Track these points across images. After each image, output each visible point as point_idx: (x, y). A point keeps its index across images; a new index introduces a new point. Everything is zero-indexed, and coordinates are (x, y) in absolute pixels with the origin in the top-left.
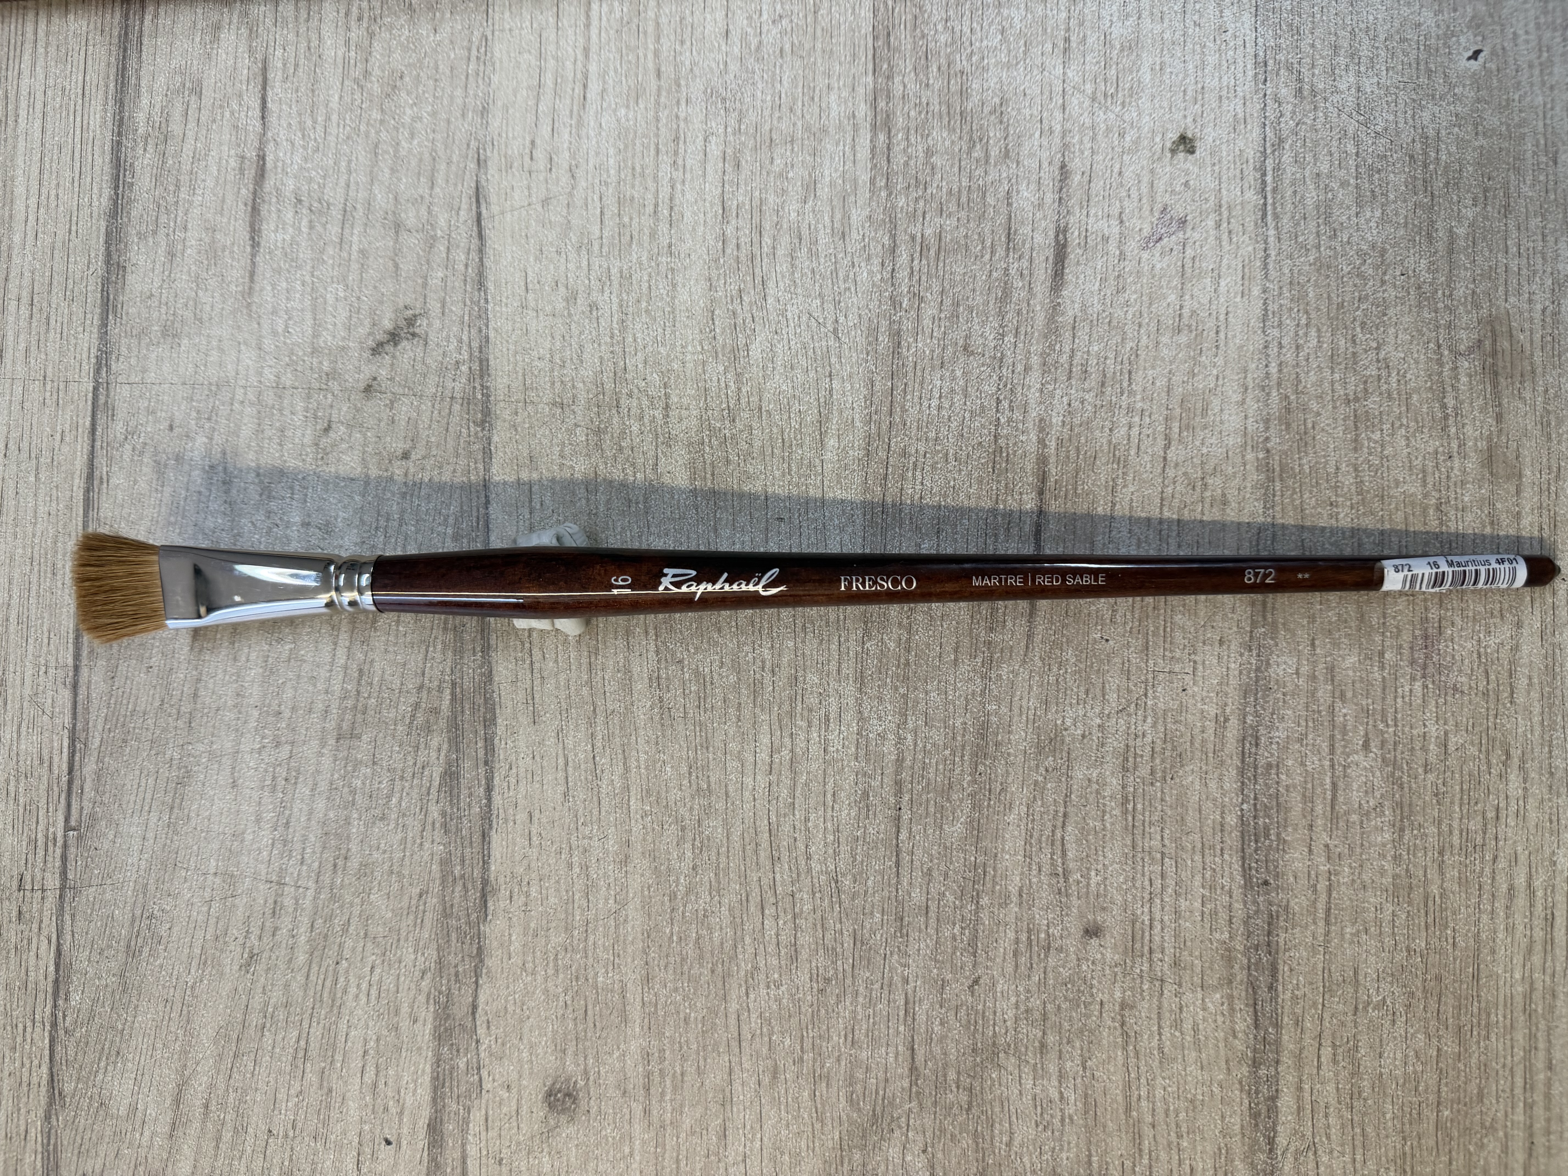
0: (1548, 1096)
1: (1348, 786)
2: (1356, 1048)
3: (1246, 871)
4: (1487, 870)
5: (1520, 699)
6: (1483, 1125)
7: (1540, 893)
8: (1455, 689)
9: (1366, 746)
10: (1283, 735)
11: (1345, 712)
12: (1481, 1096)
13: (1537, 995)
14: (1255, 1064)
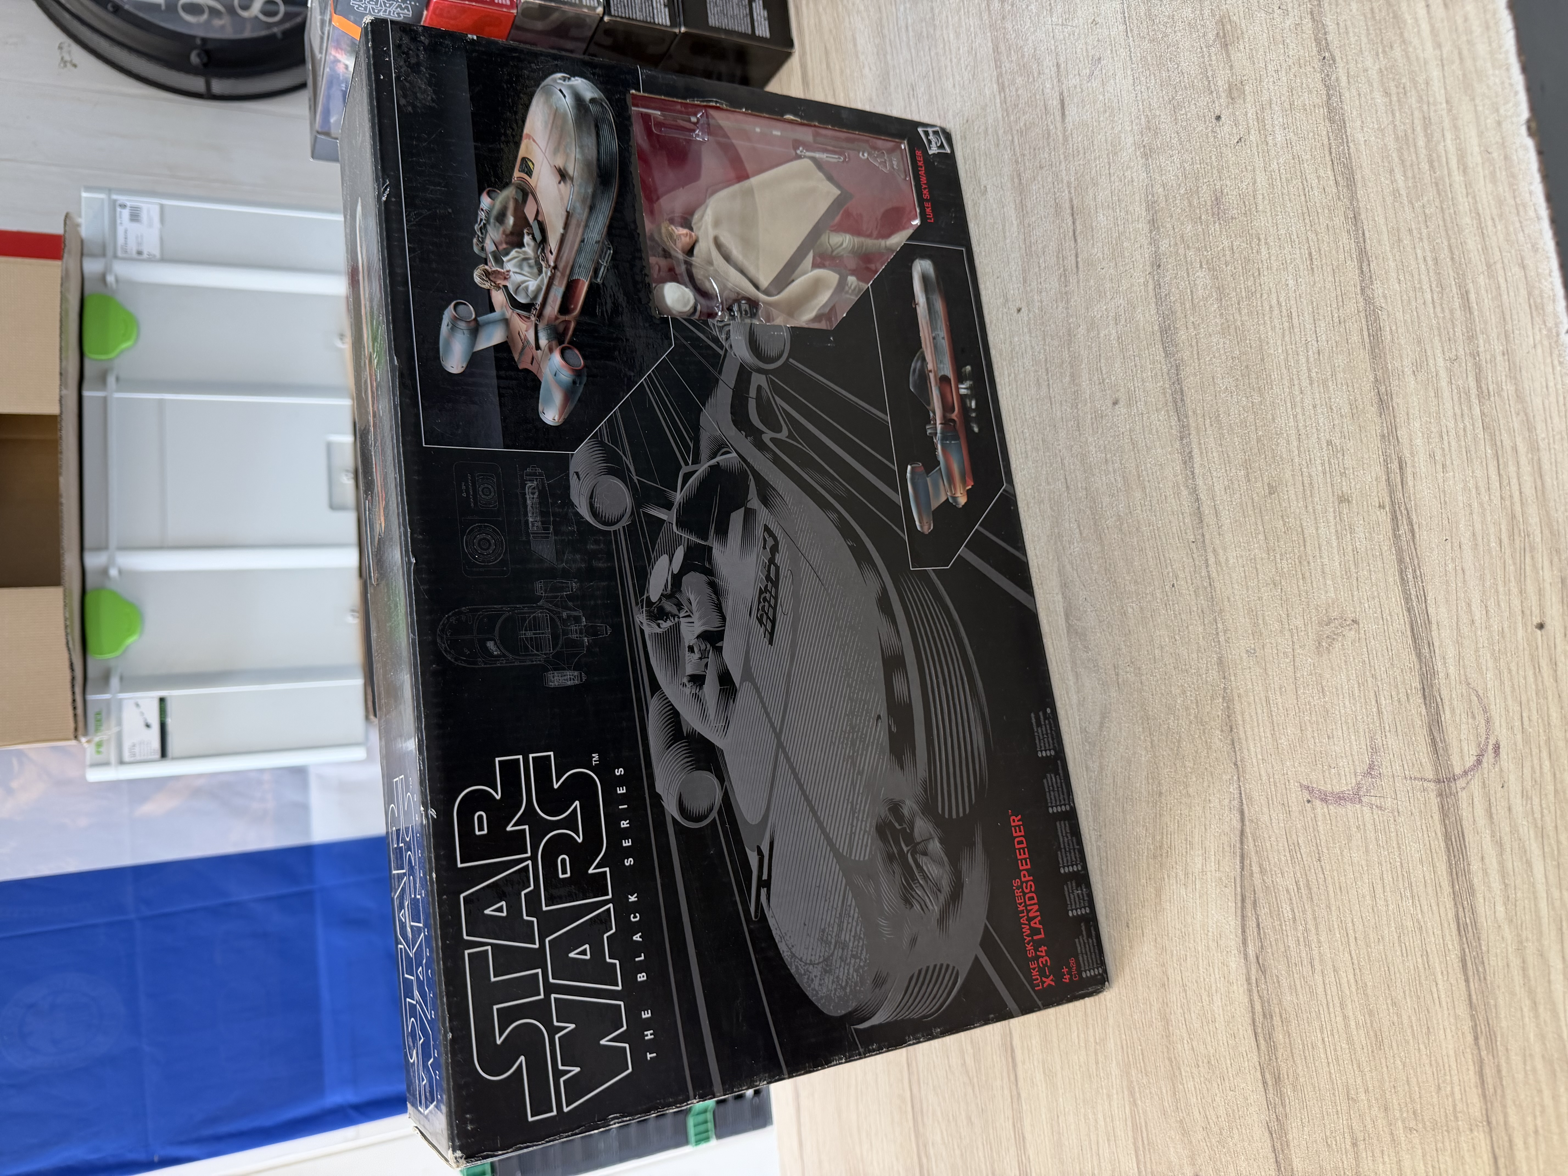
0: (1303, 408)
1: (1197, 289)
2: (1219, 415)
3: (1164, 348)
4: (1259, 303)
5: (1260, 208)
6: (1277, 434)
7: (1283, 304)
8: (1232, 218)
9: (1201, 266)
10: (1168, 278)
11: (1190, 253)
12: (1273, 419)
13: (1290, 356)
14: (1182, 439)
